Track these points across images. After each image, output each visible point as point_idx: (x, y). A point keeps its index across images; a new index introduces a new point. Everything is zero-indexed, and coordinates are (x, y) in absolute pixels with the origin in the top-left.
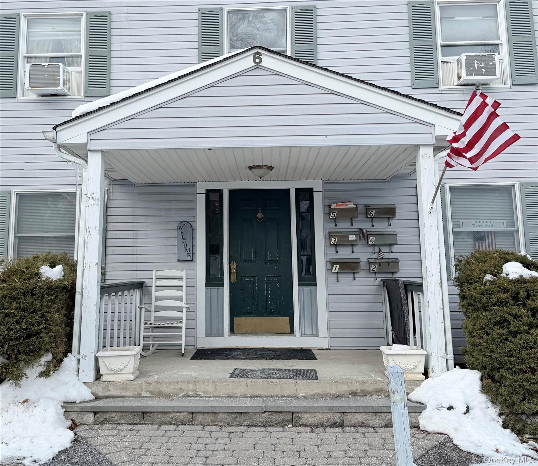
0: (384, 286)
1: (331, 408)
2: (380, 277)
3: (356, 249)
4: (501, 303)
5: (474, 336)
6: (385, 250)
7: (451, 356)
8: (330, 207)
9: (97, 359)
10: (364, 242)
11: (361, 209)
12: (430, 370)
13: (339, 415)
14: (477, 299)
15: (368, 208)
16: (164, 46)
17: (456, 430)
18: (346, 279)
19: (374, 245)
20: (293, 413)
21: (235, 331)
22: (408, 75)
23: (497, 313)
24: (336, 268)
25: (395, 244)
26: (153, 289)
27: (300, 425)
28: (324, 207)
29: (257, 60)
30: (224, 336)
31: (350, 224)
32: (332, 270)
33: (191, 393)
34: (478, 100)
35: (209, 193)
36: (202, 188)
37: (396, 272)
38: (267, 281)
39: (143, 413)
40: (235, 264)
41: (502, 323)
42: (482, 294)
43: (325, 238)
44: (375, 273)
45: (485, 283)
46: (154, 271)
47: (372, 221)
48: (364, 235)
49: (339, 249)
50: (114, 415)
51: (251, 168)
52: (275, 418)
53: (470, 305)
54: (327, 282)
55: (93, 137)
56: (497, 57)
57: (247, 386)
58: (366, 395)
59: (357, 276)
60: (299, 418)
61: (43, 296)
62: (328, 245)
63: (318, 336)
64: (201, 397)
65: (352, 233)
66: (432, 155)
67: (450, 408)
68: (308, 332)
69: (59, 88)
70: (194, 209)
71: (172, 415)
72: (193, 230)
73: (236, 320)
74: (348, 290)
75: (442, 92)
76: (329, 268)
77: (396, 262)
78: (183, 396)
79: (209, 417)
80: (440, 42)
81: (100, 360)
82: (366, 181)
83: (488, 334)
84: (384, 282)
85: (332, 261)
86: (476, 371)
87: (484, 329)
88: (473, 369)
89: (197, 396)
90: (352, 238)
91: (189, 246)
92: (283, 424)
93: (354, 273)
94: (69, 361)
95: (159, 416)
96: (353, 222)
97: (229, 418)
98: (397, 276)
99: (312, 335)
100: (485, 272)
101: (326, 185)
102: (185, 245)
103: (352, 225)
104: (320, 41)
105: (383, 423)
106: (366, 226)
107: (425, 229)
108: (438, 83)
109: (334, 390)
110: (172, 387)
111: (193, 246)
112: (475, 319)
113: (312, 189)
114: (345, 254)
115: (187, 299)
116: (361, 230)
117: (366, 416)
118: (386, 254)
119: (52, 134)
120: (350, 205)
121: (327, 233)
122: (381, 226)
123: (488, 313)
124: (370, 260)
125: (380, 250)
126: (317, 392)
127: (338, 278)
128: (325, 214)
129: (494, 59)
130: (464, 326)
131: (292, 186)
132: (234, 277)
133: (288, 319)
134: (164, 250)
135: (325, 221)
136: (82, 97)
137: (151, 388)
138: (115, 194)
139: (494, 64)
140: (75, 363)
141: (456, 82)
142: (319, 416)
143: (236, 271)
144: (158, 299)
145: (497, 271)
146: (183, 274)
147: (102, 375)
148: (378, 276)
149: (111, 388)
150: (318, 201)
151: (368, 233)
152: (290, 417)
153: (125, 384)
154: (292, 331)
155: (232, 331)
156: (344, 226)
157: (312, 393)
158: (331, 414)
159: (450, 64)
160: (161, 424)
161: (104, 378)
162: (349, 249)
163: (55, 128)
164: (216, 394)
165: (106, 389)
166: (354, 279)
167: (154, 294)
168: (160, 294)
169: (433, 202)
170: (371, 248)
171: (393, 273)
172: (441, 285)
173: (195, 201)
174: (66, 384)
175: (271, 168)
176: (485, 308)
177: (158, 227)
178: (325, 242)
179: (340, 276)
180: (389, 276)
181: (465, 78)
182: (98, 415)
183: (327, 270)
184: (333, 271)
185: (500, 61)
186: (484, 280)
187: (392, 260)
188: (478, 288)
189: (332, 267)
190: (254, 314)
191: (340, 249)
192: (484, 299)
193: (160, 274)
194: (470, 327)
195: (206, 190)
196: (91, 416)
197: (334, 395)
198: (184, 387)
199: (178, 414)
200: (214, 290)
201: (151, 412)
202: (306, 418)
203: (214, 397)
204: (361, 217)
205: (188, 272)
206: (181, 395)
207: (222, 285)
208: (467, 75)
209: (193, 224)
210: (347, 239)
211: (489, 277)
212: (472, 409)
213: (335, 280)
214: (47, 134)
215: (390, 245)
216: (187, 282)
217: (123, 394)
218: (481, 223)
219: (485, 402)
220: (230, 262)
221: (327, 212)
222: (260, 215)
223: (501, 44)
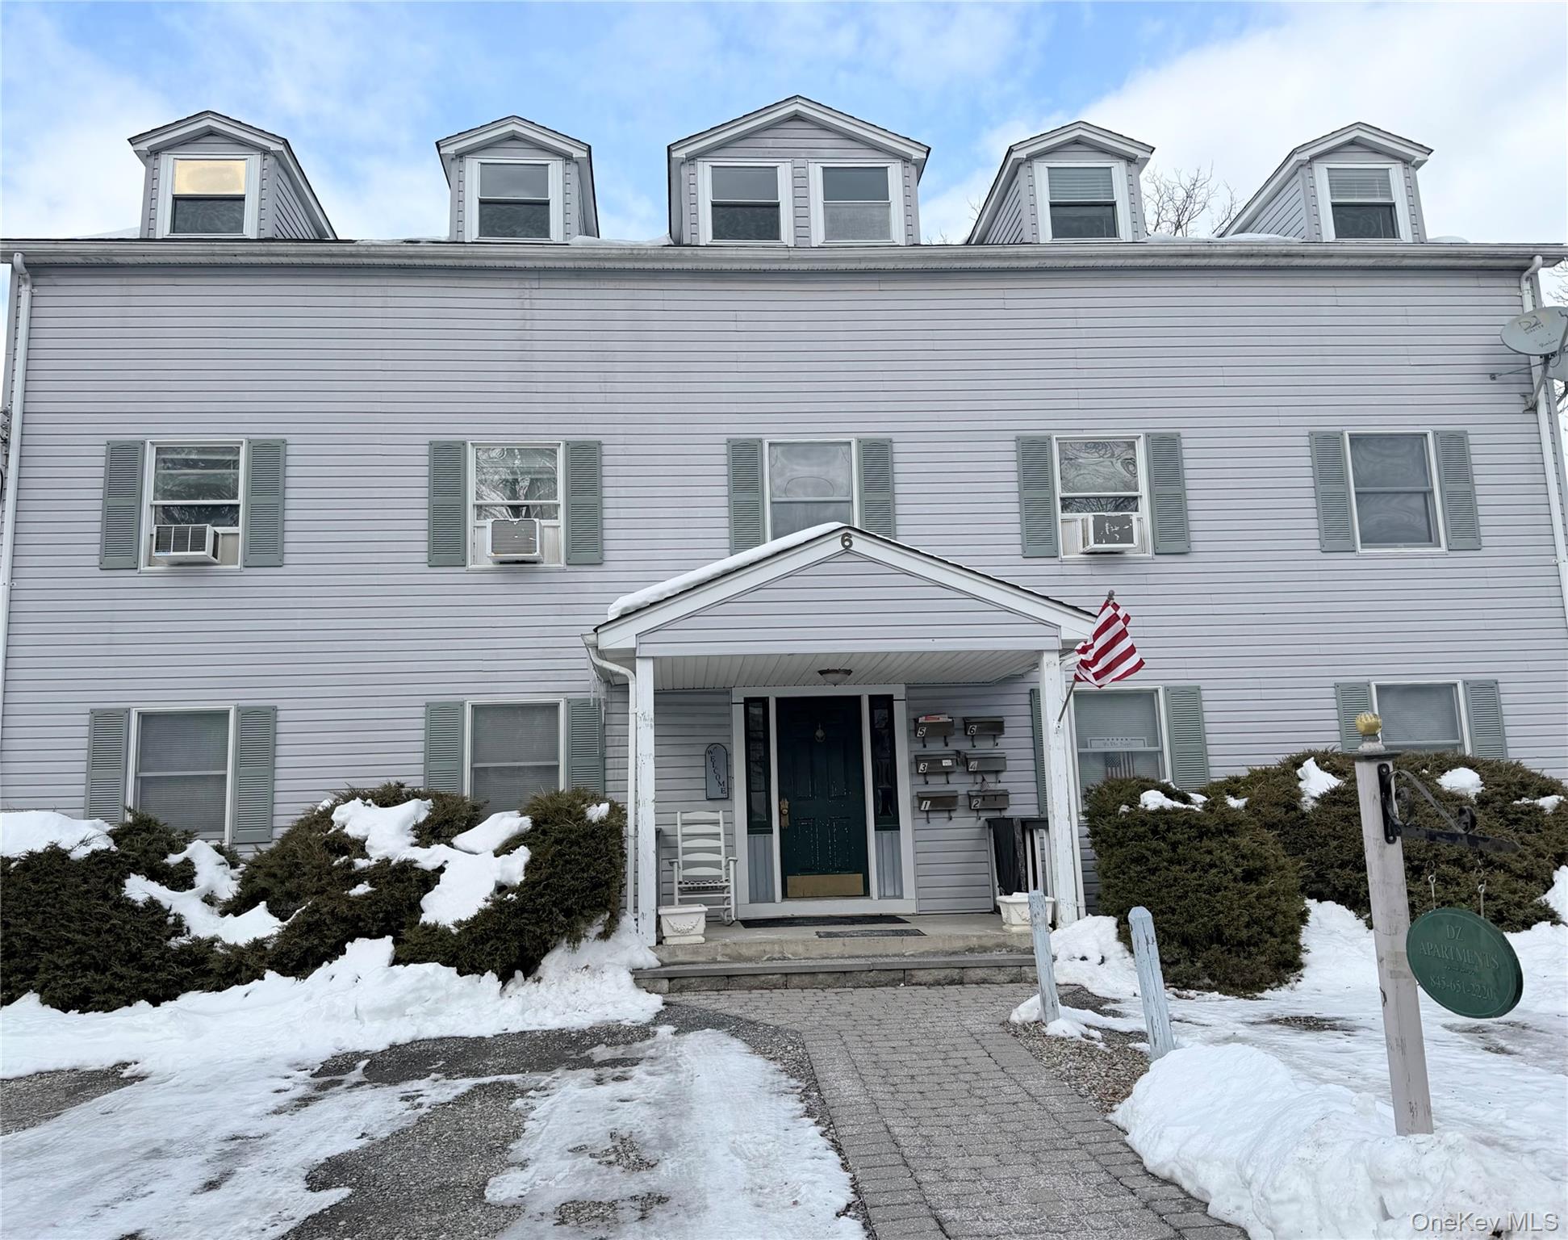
0: (990, 827)
1: (947, 963)
2: (985, 815)
3: (952, 778)
4: (1139, 837)
5: (1109, 877)
6: (990, 778)
7: (1082, 902)
8: (916, 721)
9: (659, 917)
10: (961, 769)
11: (959, 724)
12: (1058, 921)
13: (957, 970)
14: (1111, 834)
15: (967, 722)
16: (679, 491)
17: (1090, 979)
18: (939, 820)
19: (975, 773)
20: (904, 970)
21: (789, 895)
22: (1018, 539)
23: (1134, 848)
24: (926, 805)
25: (1002, 771)
26: (679, 838)
27: (913, 985)
28: (908, 720)
29: (847, 543)
30: (774, 902)
31: (943, 744)
32: (920, 808)
33: (776, 956)
34: (1110, 611)
35: (748, 702)
36: (738, 696)
37: (1005, 809)
38: (831, 824)
39: (728, 976)
40: (787, 802)
41: (1140, 860)
42: (1117, 828)
43: (911, 763)
44: (978, 810)
45: (1121, 816)
46: (679, 814)
47: (972, 740)
48: (962, 760)
49: (929, 778)
50: (693, 980)
51: (822, 672)
52: (883, 977)
53: (1103, 841)
54: (913, 825)
55: (644, 639)
56: (1134, 516)
57: (844, 945)
58: (985, 951)
59: (953, 815)
60: (912, 976)
61: (606, 838)
62: (915, 772)
63: (902, 898)
64: (790, 959)
65: (946, 757)
66: (1058, 662)
67: (1084, 959)
68: (889, 892)
69: (535, 554)
70: (730, 726)
71: (763, 978)
72: (728, 755)
73: (790, 879)
74: (941, 834)
75: (1063, 563)
76: (917, 804)
77: (1005, 795)
78: (768, 960)
79: (807, 979)
80: (1059, 493)
81: (663, 920)
82: (967, 685)
83: (1124, 874)
84: (990, 822)
85: (920, 795)
86: (1111, 917)
87: (1120, 867)
88: (1109, 915)
89: (784, 958)
90: (946, 763)
91: (723, 778)
92: (894, 983)
93: (949, 811)
94: (627, 921)
95: (748, 979)
96: (948, 740)
97: (830, 979)
98: (1007, 814)
99: (895, 897)
100: (1121, 803)
101: (911, 691)
102: (718, 777)
103: (947, 745)
104: (899, 488)
105: (1008, 979)
106: (964, 746)
107: (1051, 752)
108: (1057, 551)
109: (947, 947)
110: (754, 949)
111: (730, 778)
112: (1109, 857)
113: (892, 696)
114: (937, 785)
115: (726, 851)
116: (958, 752)
117: (988, 972)
118: (992, 785)
119: (592, 638)
120: (943, 719)
121: (913, 757)
122: (984, 746)
123: (1124, 850)
124: (971, 793)
125: (984, 780)
126: (927, 949)
127: (928, 819)
128: (909, 731)
129: (1131, 521)
130: (1097, 867)
131: (865, 692)
132: (786, 820)
133: (861, 876)
134: (688, 784)
135: (910, 741)
136: (562, 565)
137: (728, 951)
138: (614, 705)
139: (1131, 527)
140: (633, 923)
141: (1081, 549)
142: (936, 972)
143: (789, 810)
144: (687, 851)
145: (1134, 801)
146: (720, 816)
147: (664, 938)
148: (980, 814)
149: (679, 953)
150: (900, 712)
151: (968, 757)
152: (901, 975)
153: (695, 948)
154: (866, 893)
155: (785, 895)
156: (935, 747)
157: (922, 950)
158: (949, 970)
159: (1073, 524)
160: (750, 989)
161: (669, 941)
162: (943, 779)
163: (595, 630)
164: (807, 956)
165: (673, 953)
166: (951, 819)
167: (681, 845)
168: (687, 844)
169: (1060, 720)
170: (972, 777)
171: (1000, 810)
172: (1070, 819)
173: (729, 715)
174: (626, 948)
175: (849, 672)
176: (1121, 844)
177: (677, 751)
178: (910, 770)
179: (931, 815)
180: (996, 814)
181: (1092, 546)
182: (675, 981)
183: (913, 808)
184: (922, 809)
185: (1139, 520)
186: (1120, 812)
187: (1000, 793)
188: (1112, 821)
189: (921, 804)
190: (813, 870)
191: (931, 779)
192: (1120, 834)
193: (686, 817)
194: (1104, 867)
195: (745, 699)
196: (666, 982)
197: (947, 952)
198: (768, 948)
199: (770, 977)
200: (760, 838)
201: (737, 976)
202: (921, 976)
203: (805, 959)
204: (959, 735)
205: (726, 813)
206: (765, 958)
207: (771, 832)
208: (1095, 543)
209: (727, 746)
210: (938, 765)
211: (1124, 808)
212: (1108, 959)
213: (924, 821)
214: (587, 637)
215: (997, 772)
216: (725, 828)
217: (695, 959)
218: (1115, 741)
219: (1123, 951)
220: (780, 800)
221: (913, 728)
222: (819, 733)
223: (1141, 497)
